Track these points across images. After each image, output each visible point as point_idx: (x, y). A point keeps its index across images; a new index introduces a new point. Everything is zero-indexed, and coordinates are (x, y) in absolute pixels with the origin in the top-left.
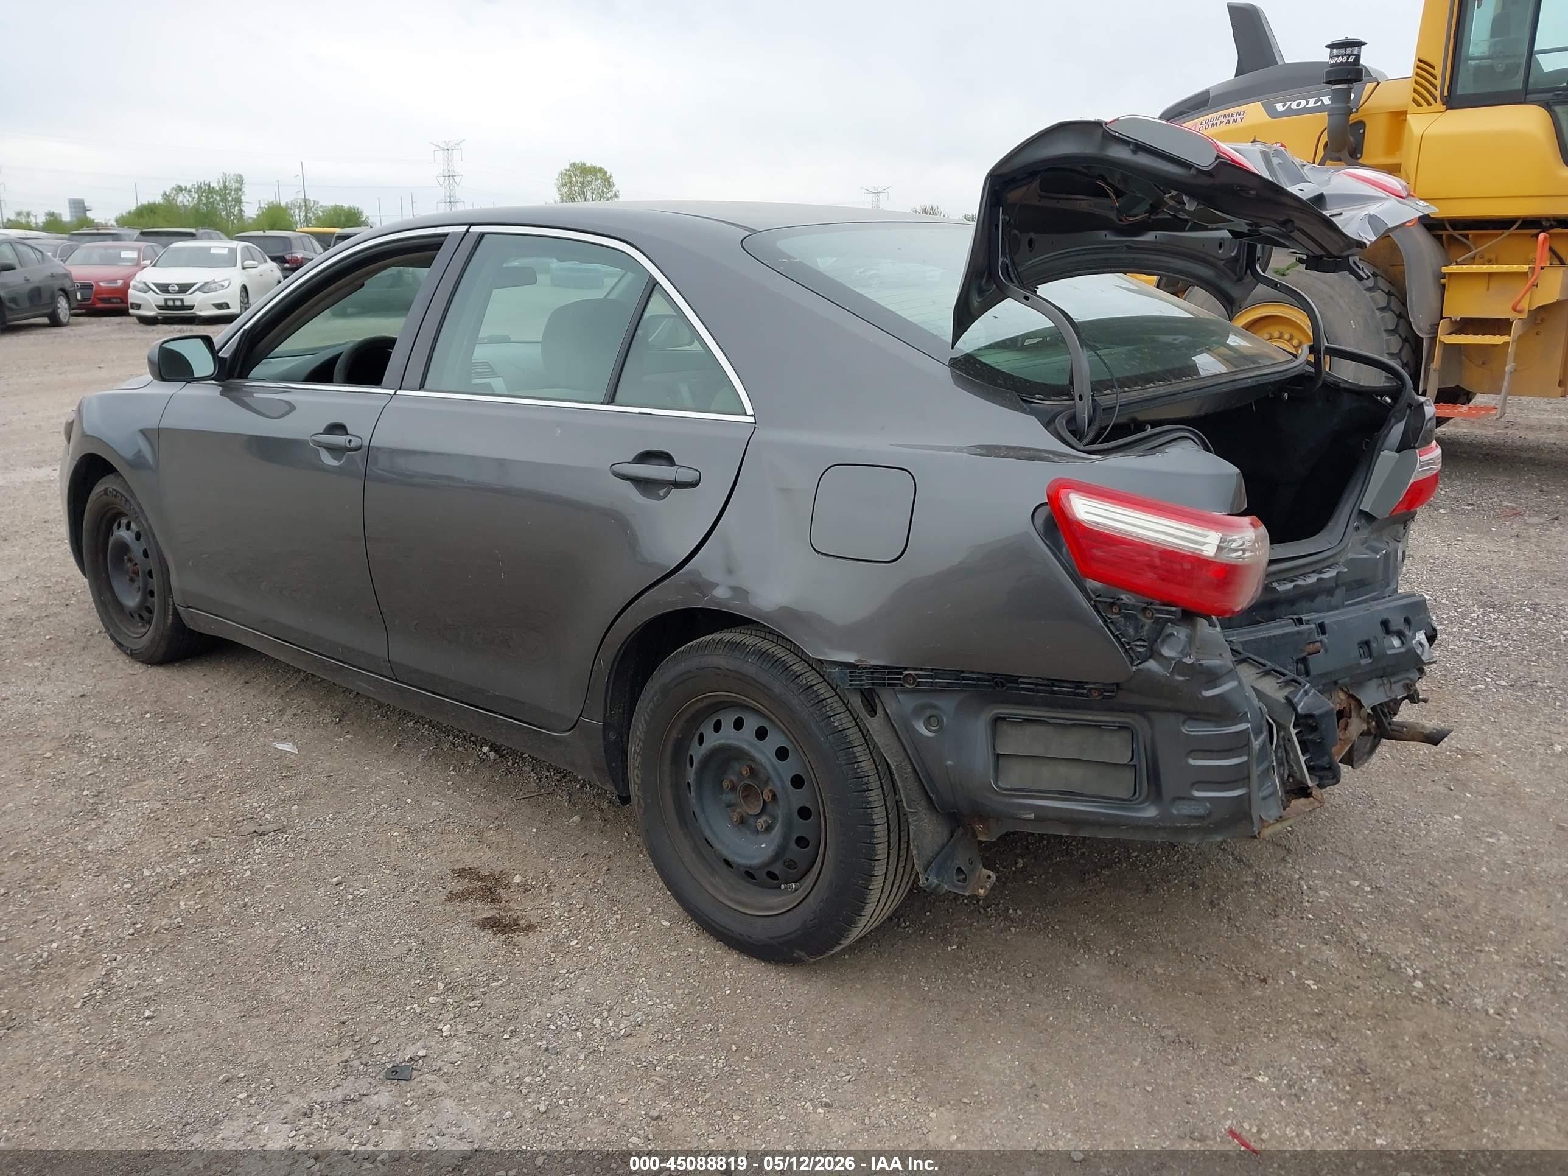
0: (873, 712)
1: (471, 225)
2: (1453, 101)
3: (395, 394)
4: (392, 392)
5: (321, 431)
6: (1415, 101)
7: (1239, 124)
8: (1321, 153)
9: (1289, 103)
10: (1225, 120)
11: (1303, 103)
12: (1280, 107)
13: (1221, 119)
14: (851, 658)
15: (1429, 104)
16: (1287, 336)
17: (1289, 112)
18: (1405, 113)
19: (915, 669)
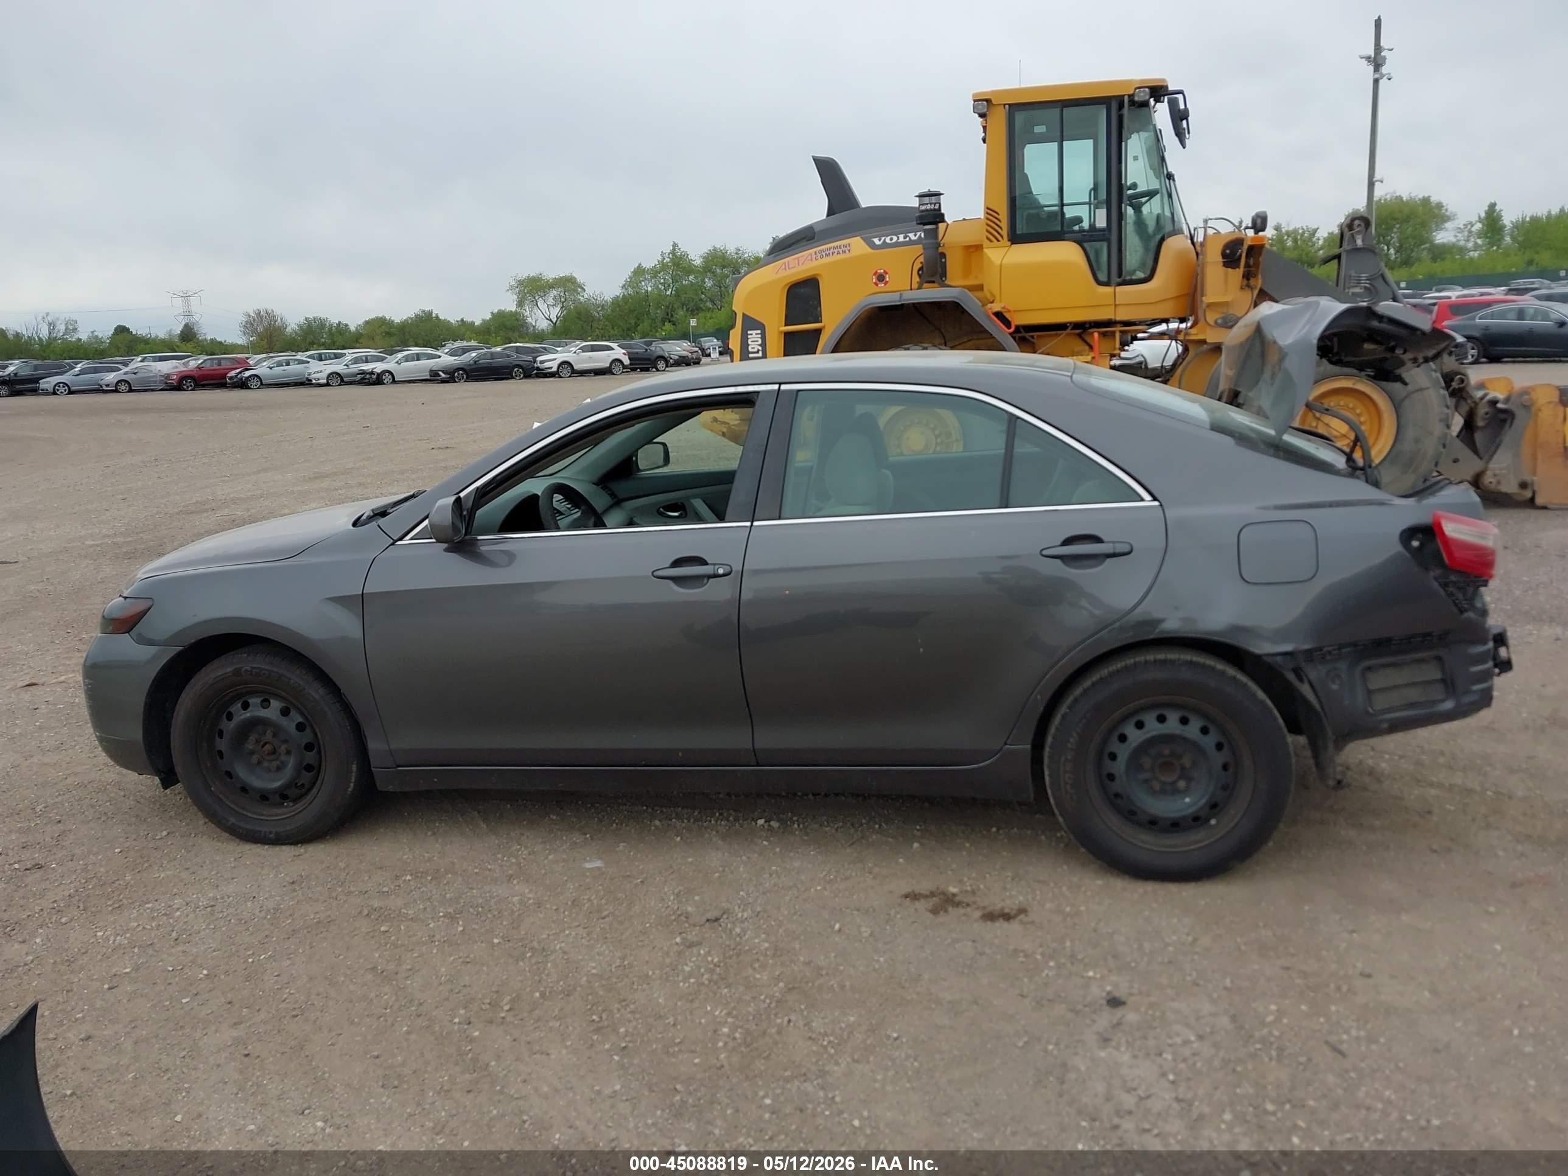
0: (1301, 680)
1: (780, 384)
2: (1016, 238)
3: (752, 525)
4: (748, 524)
5: (668, 565)
6: (988, 238)
7: (847, 255)
8: (916, 279)
9: (883, 238)
10: (836, 251)
11: (895, 238)
12: (876, 241)
13: (832, 250)
14: (1288, 647)
15: (998, 241)
16: (932, 426)
17: (885, 245)
18: (979, 248)
19: (1330, 646)
